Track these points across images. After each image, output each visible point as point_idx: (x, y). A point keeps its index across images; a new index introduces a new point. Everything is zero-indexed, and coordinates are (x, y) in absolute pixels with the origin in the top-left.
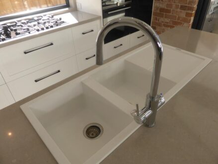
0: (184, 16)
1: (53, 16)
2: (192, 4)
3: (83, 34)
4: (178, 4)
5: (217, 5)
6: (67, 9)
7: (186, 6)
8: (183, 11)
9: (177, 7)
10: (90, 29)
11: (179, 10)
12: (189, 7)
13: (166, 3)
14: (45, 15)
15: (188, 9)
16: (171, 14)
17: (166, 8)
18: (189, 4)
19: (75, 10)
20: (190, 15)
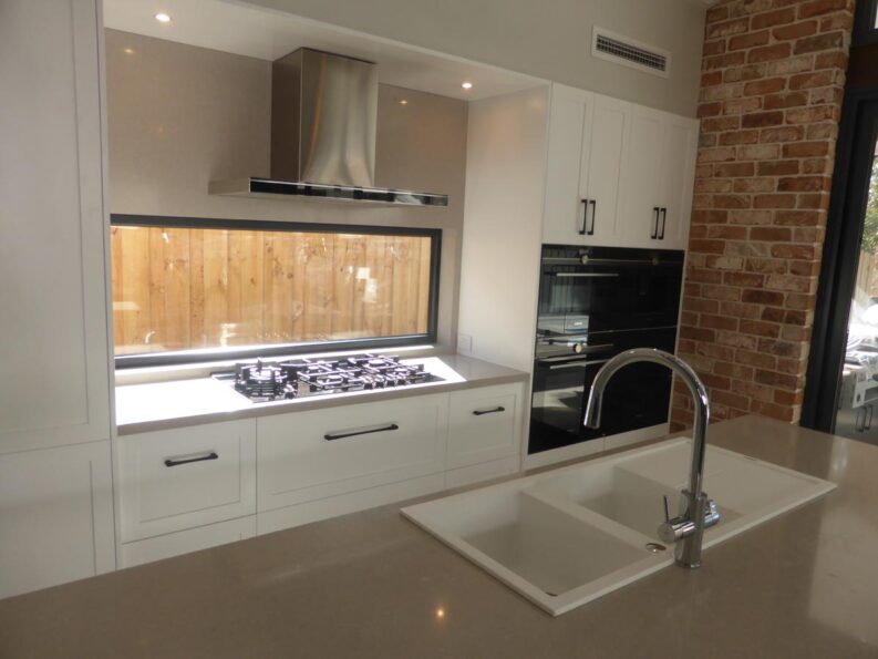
0: (772, 401)
1: (396, 360)
2: (791, 370)
3: (476, 413)
4: (748, 366)
5: (874, 384)
6: (430, 347)
7: (773, 374)
8: (767, 386)
9: (747, 373)
10: (496, 404)
11: (753, 382)
12: (781, 376)
13: (714, 361)
14: (376, 356)
15: (781, 383)
16: (729, 392)
17: (712, 373)
18: (780, 369)
19: (451, 353)
20: (791, 399)
